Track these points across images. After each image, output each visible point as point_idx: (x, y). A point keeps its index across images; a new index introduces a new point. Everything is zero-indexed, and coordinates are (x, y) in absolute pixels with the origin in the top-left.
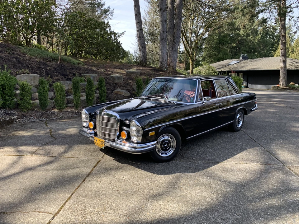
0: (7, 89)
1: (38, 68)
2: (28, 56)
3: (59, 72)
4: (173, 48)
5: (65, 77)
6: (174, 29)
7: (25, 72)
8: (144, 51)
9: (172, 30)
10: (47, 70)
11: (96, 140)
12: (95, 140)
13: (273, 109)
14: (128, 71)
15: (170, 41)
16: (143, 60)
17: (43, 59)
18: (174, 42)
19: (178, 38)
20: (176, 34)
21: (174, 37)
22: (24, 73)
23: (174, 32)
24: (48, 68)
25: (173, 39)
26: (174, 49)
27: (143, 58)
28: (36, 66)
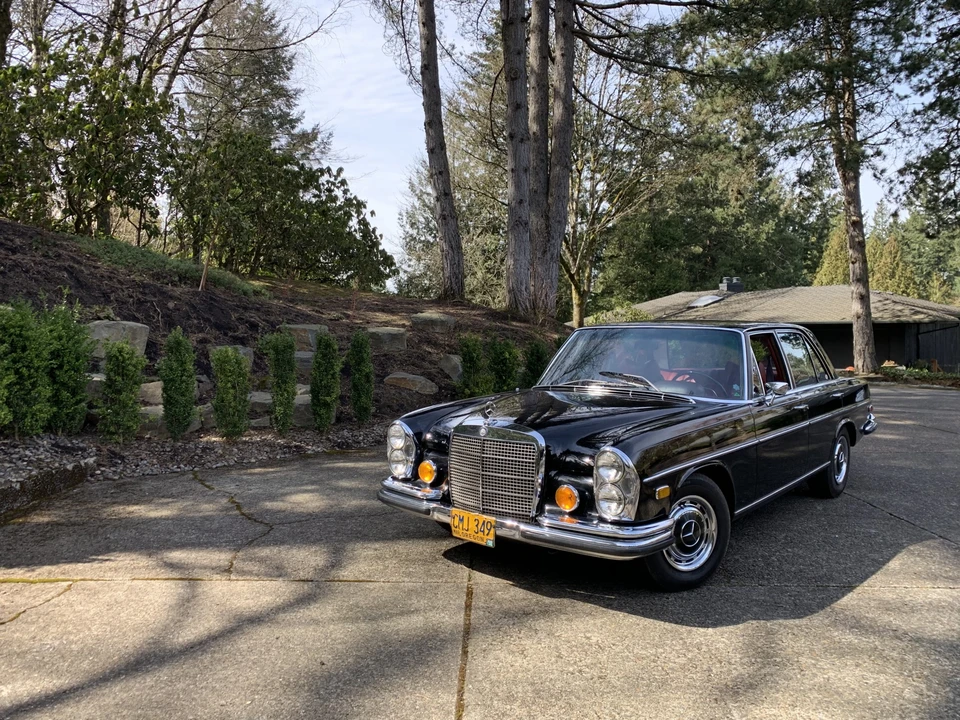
0: (66, 368)
1: (140, 302)
2: (104, 266)
3: (206, 316)
4: (545, 252)
5: (226, 334)
6: (547, 194)
7: (102, 315)
8: (457, 258)
9: (542, 198)
10: (169, 309)
11: (461, 520)
12: (457, 519)
13: (891, 434)
14: (419, 318)
15: (537, 230)
16: (455, 287)
17: (153, 276)
18: (548, 233)
19: (559, 222)
20: (553, 209)
21: (547, 218)
22: (99, 319)
23: (548, 205)
24: (171, 305)
25: (544, 226)
26: (549, 256)
27: (453, 280)
28: (131, 297)
